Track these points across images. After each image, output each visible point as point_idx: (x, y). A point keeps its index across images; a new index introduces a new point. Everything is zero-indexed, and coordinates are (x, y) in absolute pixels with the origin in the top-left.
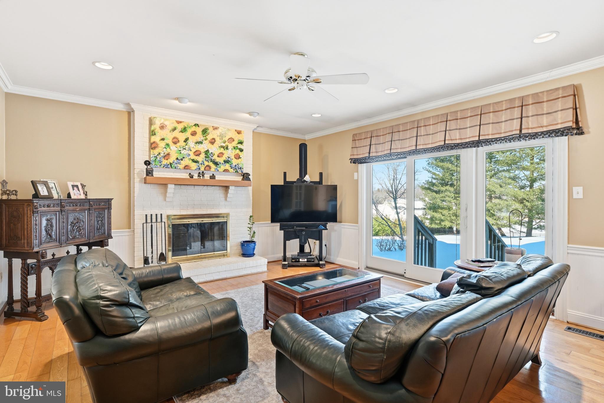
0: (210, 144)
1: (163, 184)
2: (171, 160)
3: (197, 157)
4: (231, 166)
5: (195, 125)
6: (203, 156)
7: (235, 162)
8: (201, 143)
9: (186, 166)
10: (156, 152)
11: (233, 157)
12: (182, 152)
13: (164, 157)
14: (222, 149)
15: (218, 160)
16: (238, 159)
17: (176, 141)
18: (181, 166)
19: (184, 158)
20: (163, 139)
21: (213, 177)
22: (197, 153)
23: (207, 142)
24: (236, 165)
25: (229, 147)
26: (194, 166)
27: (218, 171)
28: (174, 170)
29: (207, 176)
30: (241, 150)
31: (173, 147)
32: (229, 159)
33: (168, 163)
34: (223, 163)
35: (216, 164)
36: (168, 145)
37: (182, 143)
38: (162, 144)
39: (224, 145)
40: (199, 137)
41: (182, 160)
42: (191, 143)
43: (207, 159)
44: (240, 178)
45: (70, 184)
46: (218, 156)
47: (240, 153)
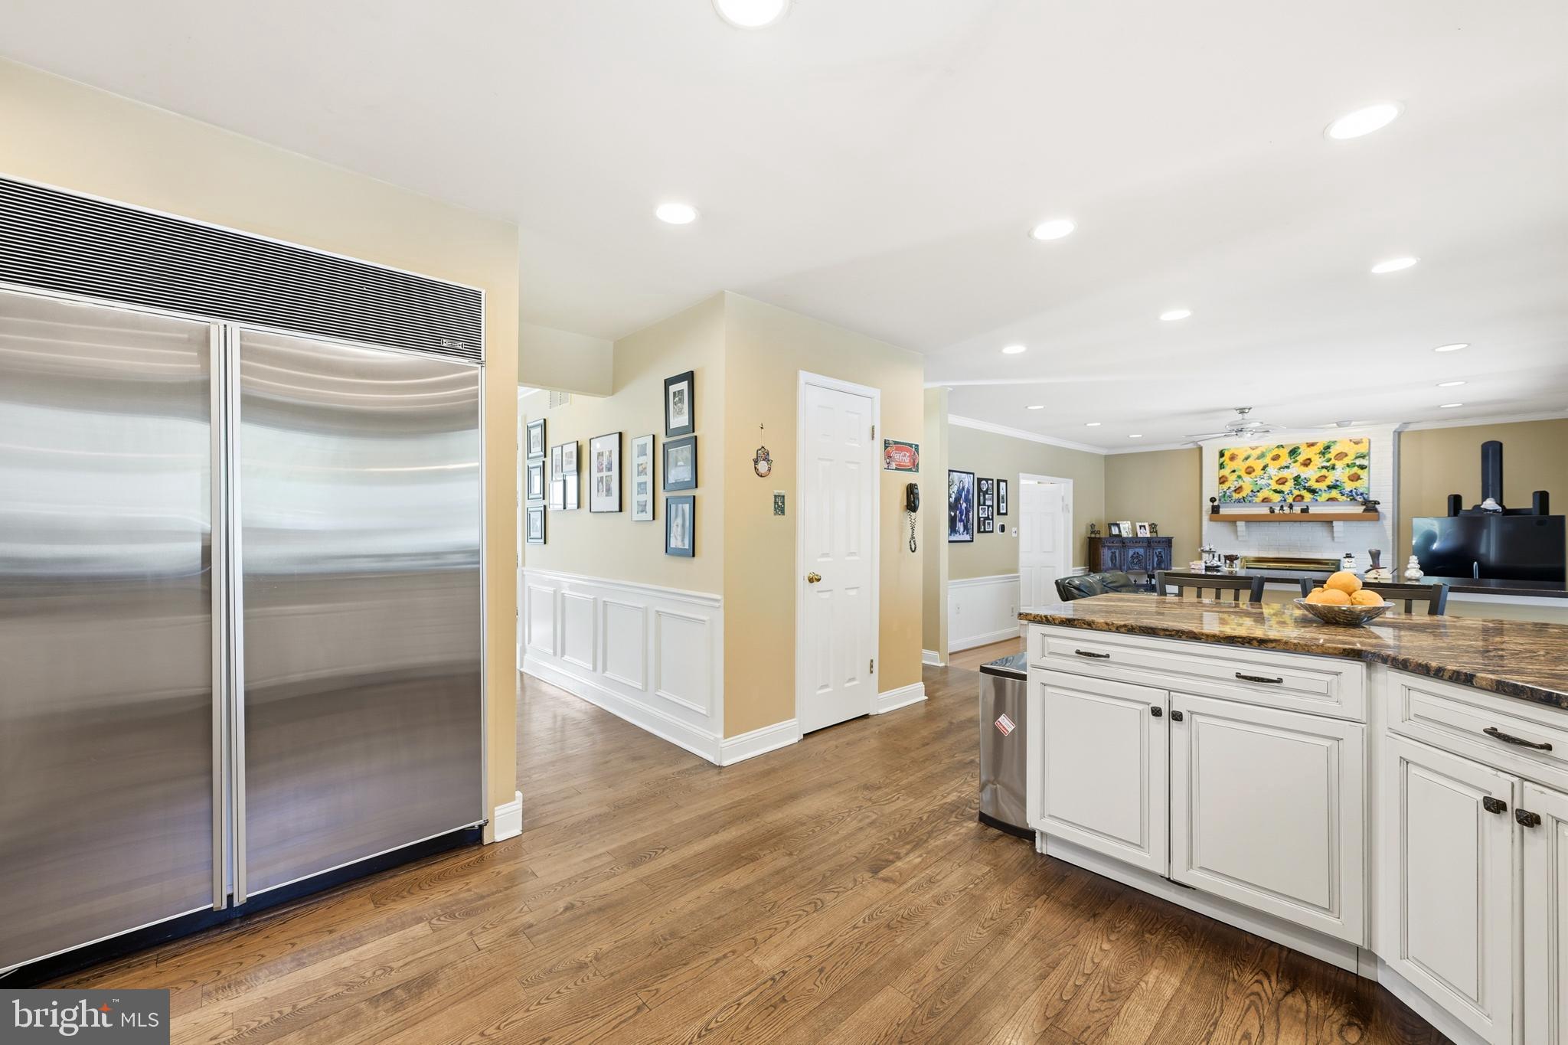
0: (1302, 467)
1: (1232, 520)
2: (1244, 494)
3: (1281, 486)
4: (1341, 493)
5: (1278, 447)
6: (1290, 484)
7: (1349, 486)
8: (1288, 467)
9: (1265, 498)
10: (1225, 487)
11: (1346, 479)
12: (1259, 482)
13: (1235, 491)
14: (1324, 470)
15: (1316, 486)
16: (1357, 480)
17: (1250, 471)
18: (1258, 500)
19: (1261, 489)
20: (1234, 471)
21: (1305, 511)
22: (1280, 482)
23: (1298, 464)
24: (1351, 491)
25: (1336, 467)
26: (1277, 498)
27: (1317, 500)
28: (1248, 504)
29: (1297, 509)
30: (1362, 467)
31: (1247, 478)
32: (1338, 483)
33: (1241, 497)
34: (1326, 489)
35: (1313, 491)
36: (1239, 477)
37: (1258, 472)
38: (1234, 477)
39: (1328, 464)
40: (1285, 460)
41: (1258, 491)
42: (1272, 470)
43: (1297, 487)
44: (1360, 509)
45: (1138, 524)
46: (1317, 481)
47: (1360, 472)
